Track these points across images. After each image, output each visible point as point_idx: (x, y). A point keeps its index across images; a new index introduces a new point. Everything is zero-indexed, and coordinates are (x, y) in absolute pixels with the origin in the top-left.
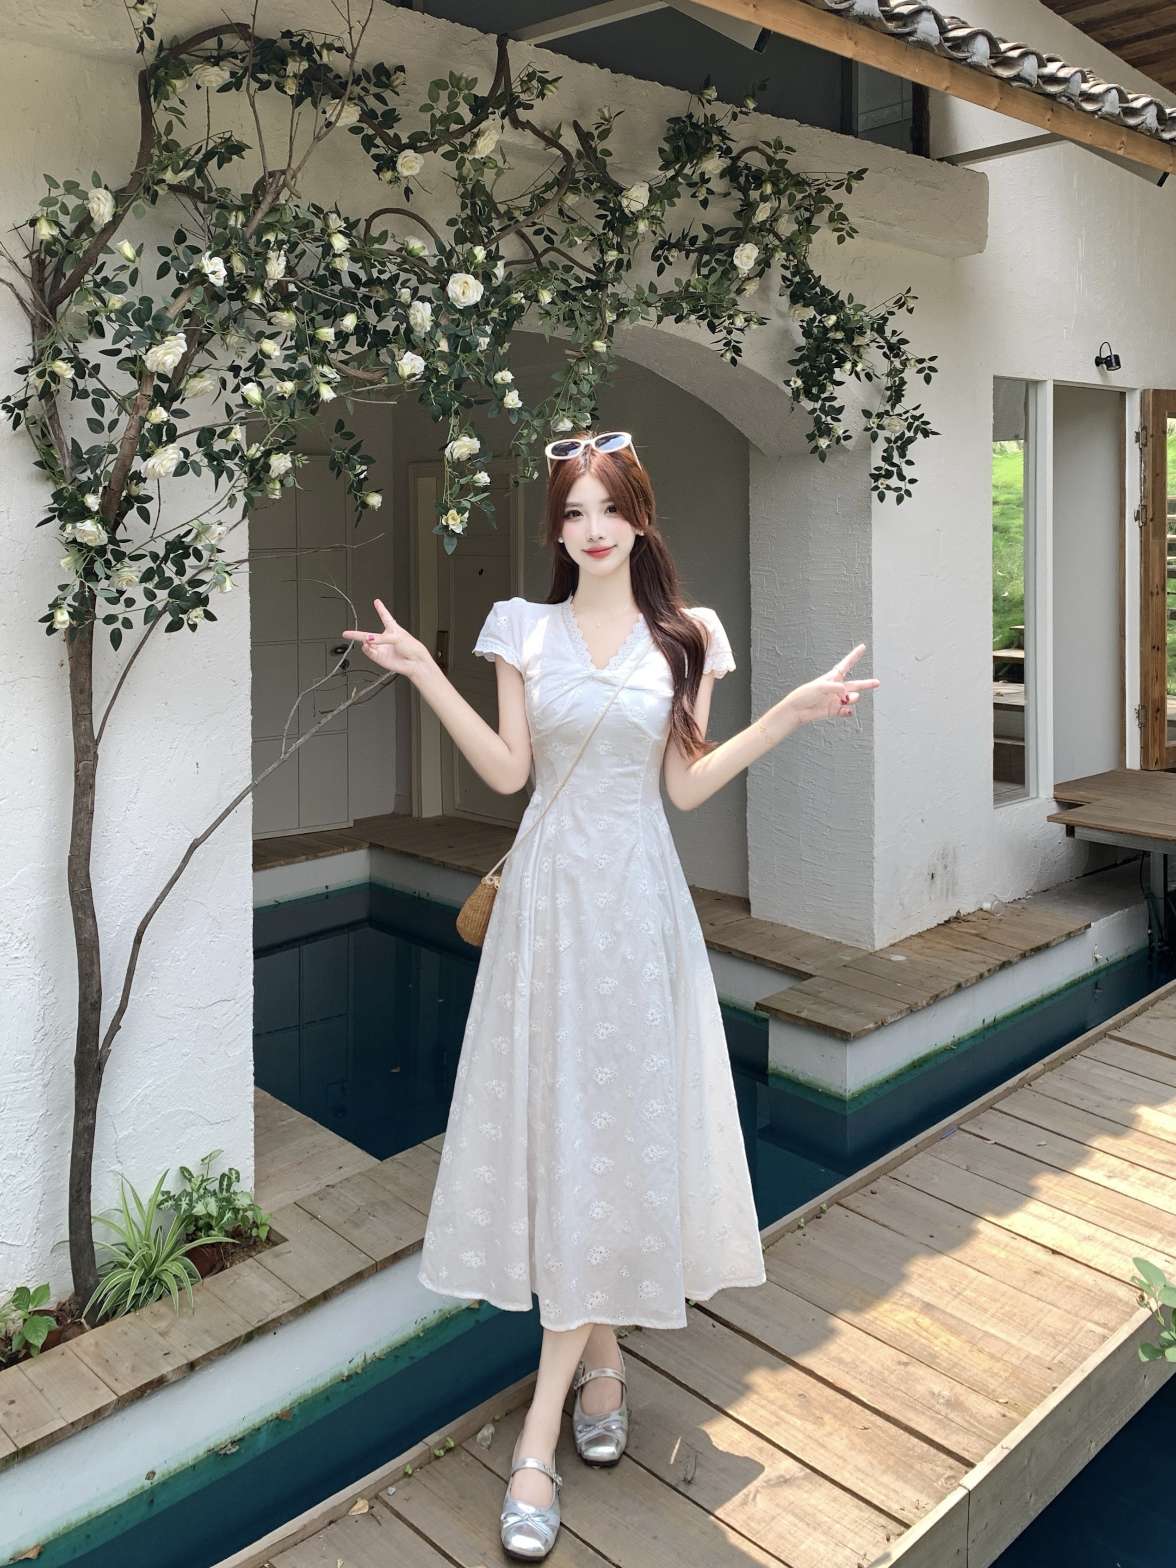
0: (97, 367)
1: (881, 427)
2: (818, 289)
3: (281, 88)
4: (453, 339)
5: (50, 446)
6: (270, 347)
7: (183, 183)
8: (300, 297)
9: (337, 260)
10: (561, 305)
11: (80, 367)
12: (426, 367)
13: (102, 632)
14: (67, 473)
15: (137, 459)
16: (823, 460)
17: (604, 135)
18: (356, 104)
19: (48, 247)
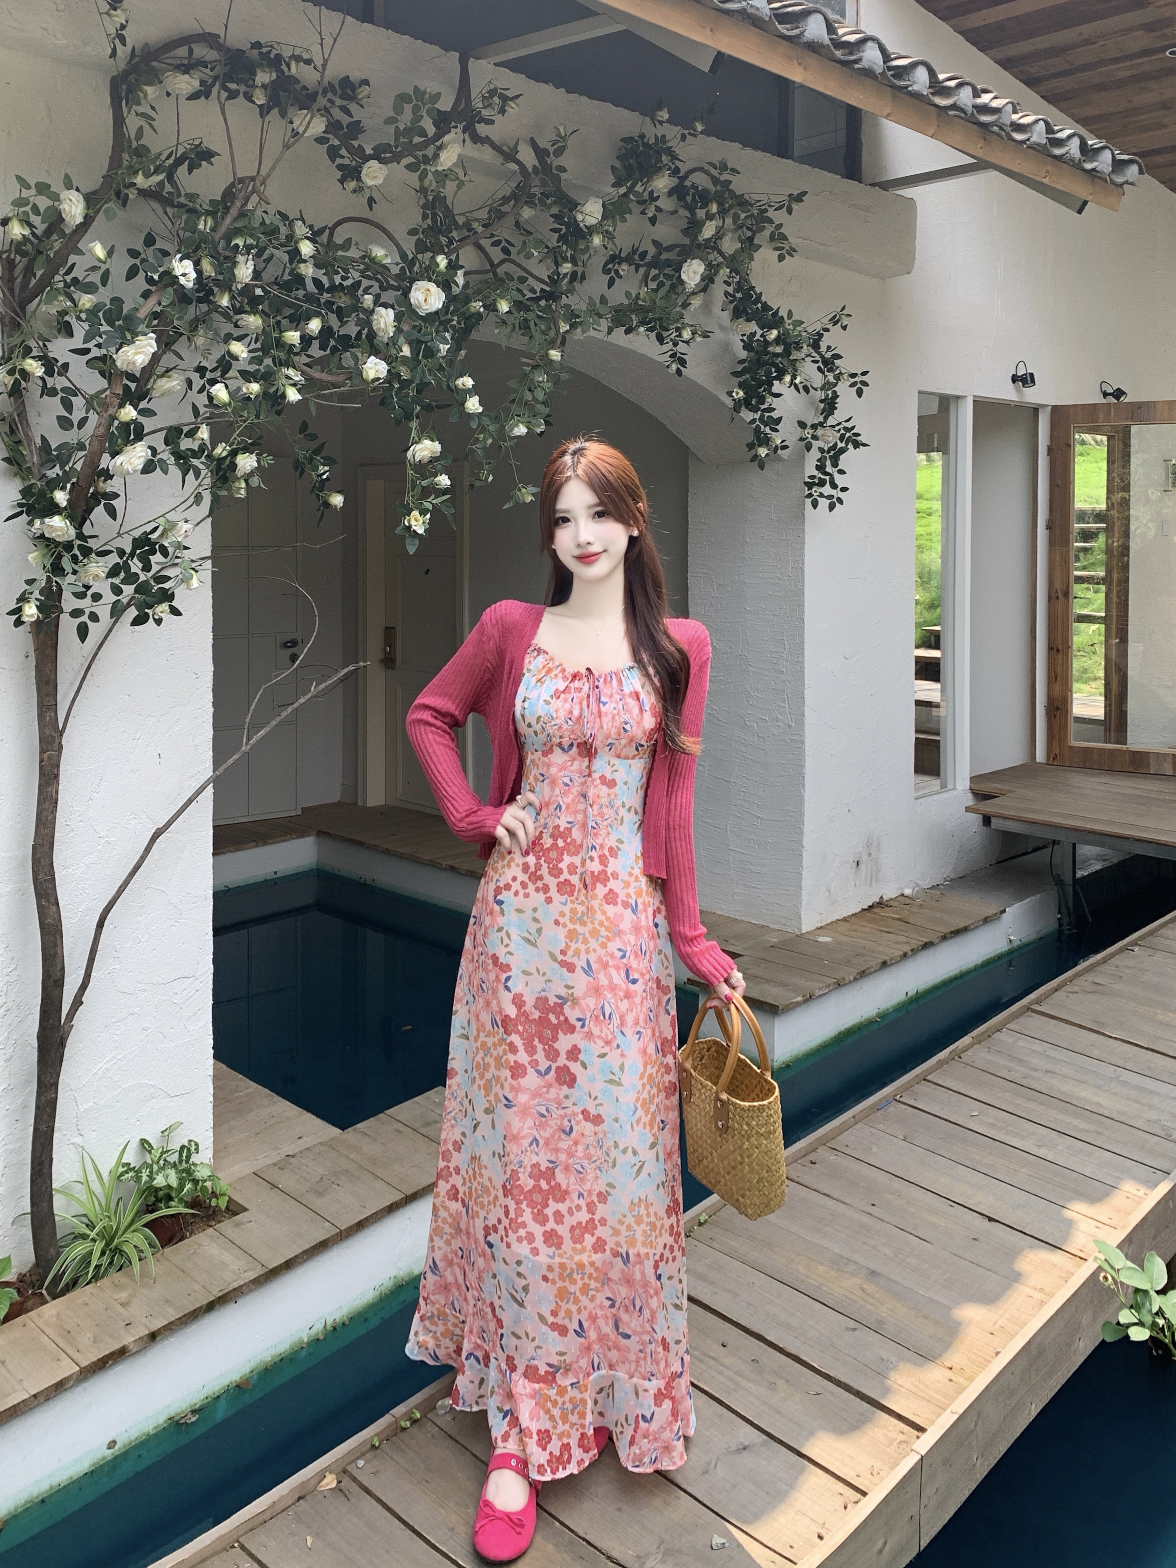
0: (66, 366)
1: (815, 437)
2: (759, 305)
3: (249, 98)
4: (415, 345)
5: (19, 442)
6: (238, 349)
7: (153, 188)
8: (266, 302)
9: (302, 265)
10: (516, 315)
11: (49, 365)
12: (389, 371)
13: (68, 626)
14: (35, 470)
15: (106, 457)
16: (762, 467)
17: (559, 152)
18: (322, 115)
19: (19, 247)
